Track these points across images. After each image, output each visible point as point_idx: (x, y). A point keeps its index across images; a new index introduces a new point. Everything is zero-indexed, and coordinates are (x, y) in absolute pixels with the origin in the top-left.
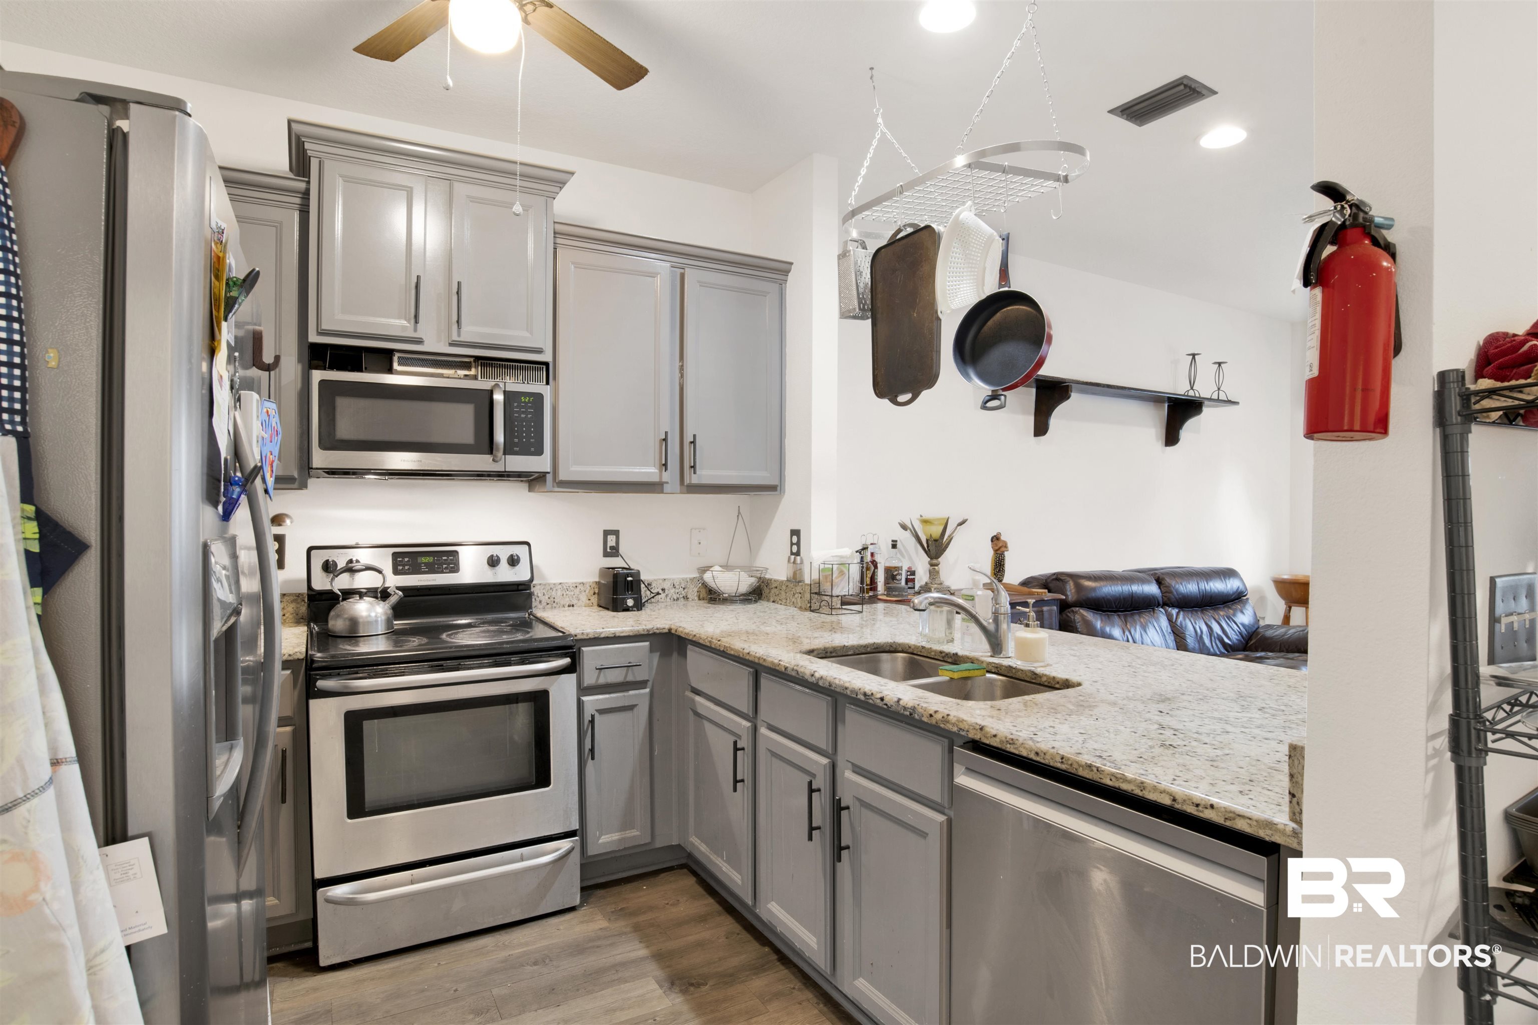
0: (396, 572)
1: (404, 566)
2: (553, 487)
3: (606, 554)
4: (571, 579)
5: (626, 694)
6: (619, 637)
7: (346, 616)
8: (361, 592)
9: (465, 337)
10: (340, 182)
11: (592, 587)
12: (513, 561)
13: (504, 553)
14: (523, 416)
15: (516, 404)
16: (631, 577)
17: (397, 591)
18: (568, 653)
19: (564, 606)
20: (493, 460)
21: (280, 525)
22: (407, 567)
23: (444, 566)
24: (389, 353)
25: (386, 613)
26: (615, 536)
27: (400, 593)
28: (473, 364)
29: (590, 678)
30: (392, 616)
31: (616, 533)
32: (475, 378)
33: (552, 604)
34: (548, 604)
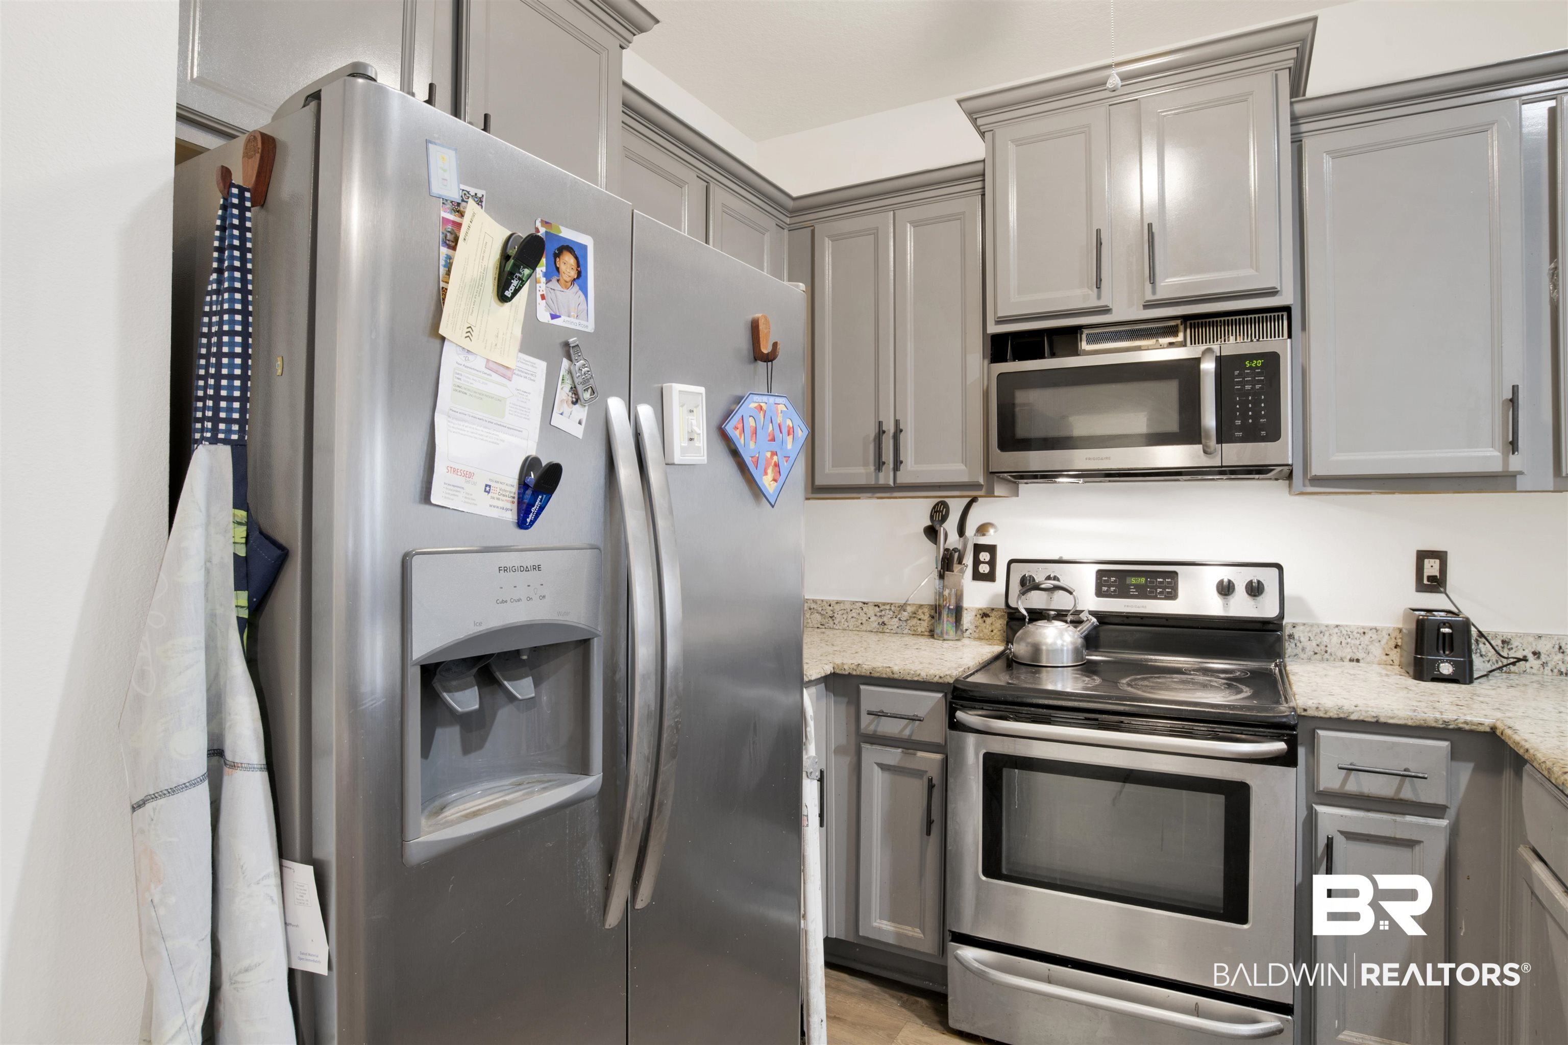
0: (1099, 593)
1: (1109, 586)
2: (1304, 485)
3: (1421, 587)
4: (1355, 620)
5: (1398, 818)
6: (1386, 724)
7: (1029, 640)
8: (1049, 615)
9: (1161, 294)
10: (1011, 147)
11: (1393, 636)
12: (1255, 590)
13: (1241, 578)
14: (1248, 387)
15: (1237, 373)
16: (1450, 627)
17: (1090, 617)
18: (1283, 735)
19: (1342, 659)
20: (1205, 452)
21: (984, 535)
22: (1112, 589)
23: (1159, 590)
24: (1075, 331)
25: (1073, 643)
26: (1438, 561)
27: (1094, 620)
28: (1181, 328)
29: (1329, 779)
30: (1083, 646)
31: (1441, 556)
32: (1183, 344)
33: (1322, 654)
34: (1316, 653)
